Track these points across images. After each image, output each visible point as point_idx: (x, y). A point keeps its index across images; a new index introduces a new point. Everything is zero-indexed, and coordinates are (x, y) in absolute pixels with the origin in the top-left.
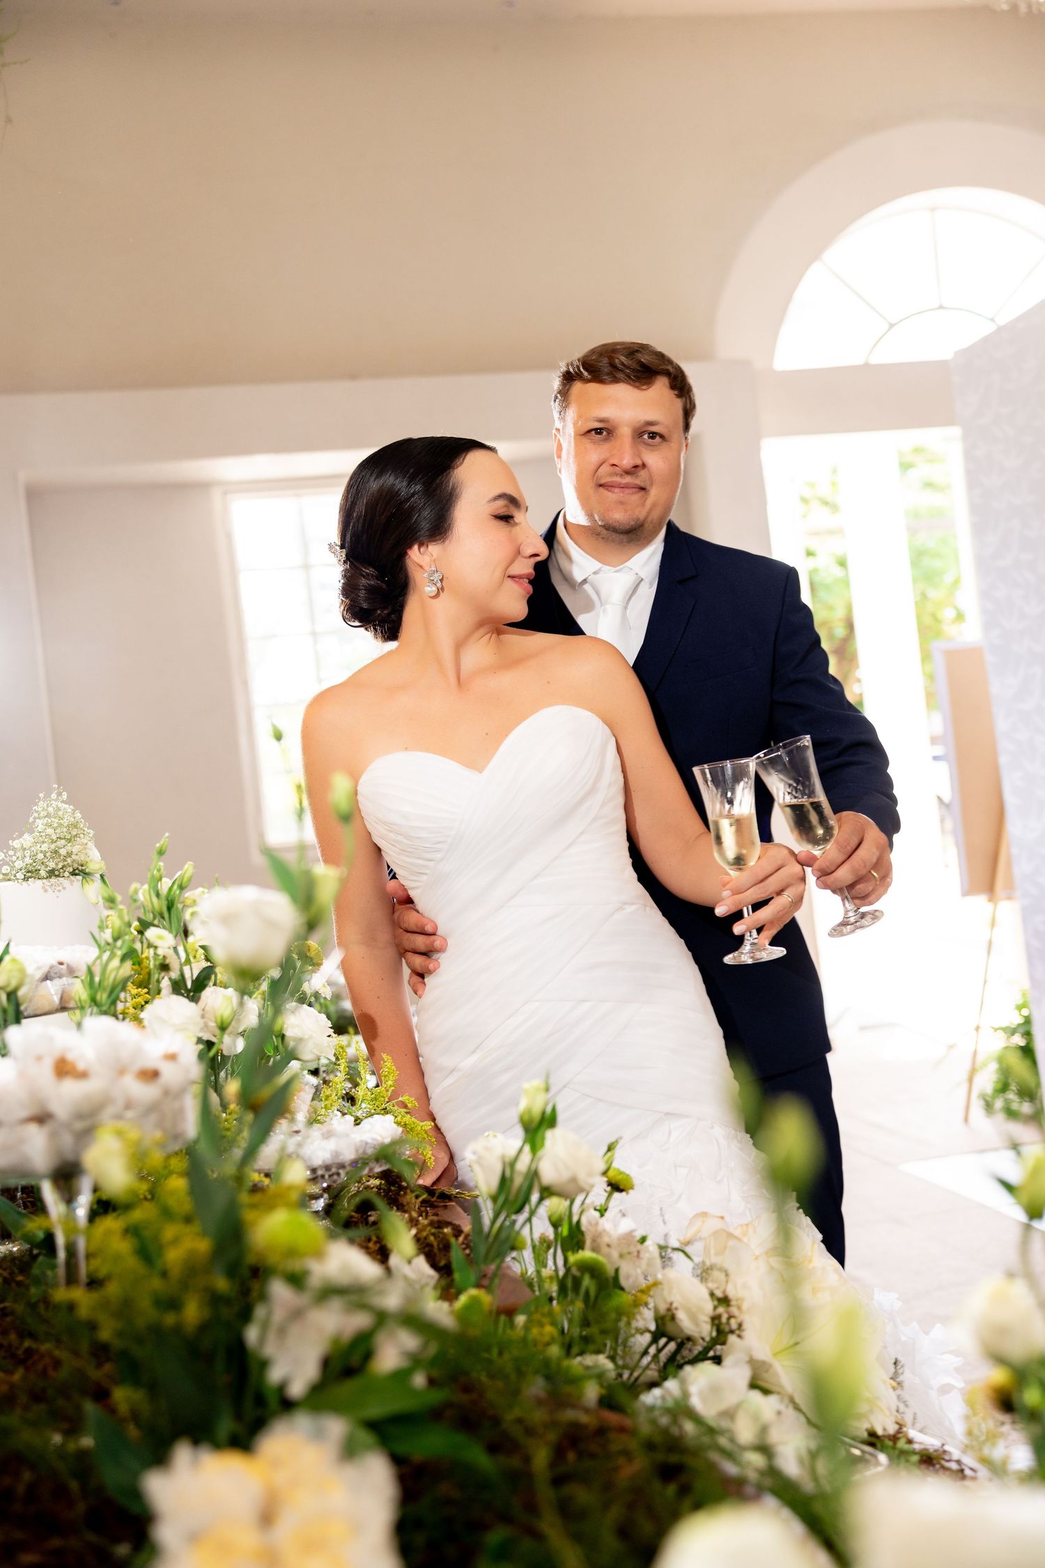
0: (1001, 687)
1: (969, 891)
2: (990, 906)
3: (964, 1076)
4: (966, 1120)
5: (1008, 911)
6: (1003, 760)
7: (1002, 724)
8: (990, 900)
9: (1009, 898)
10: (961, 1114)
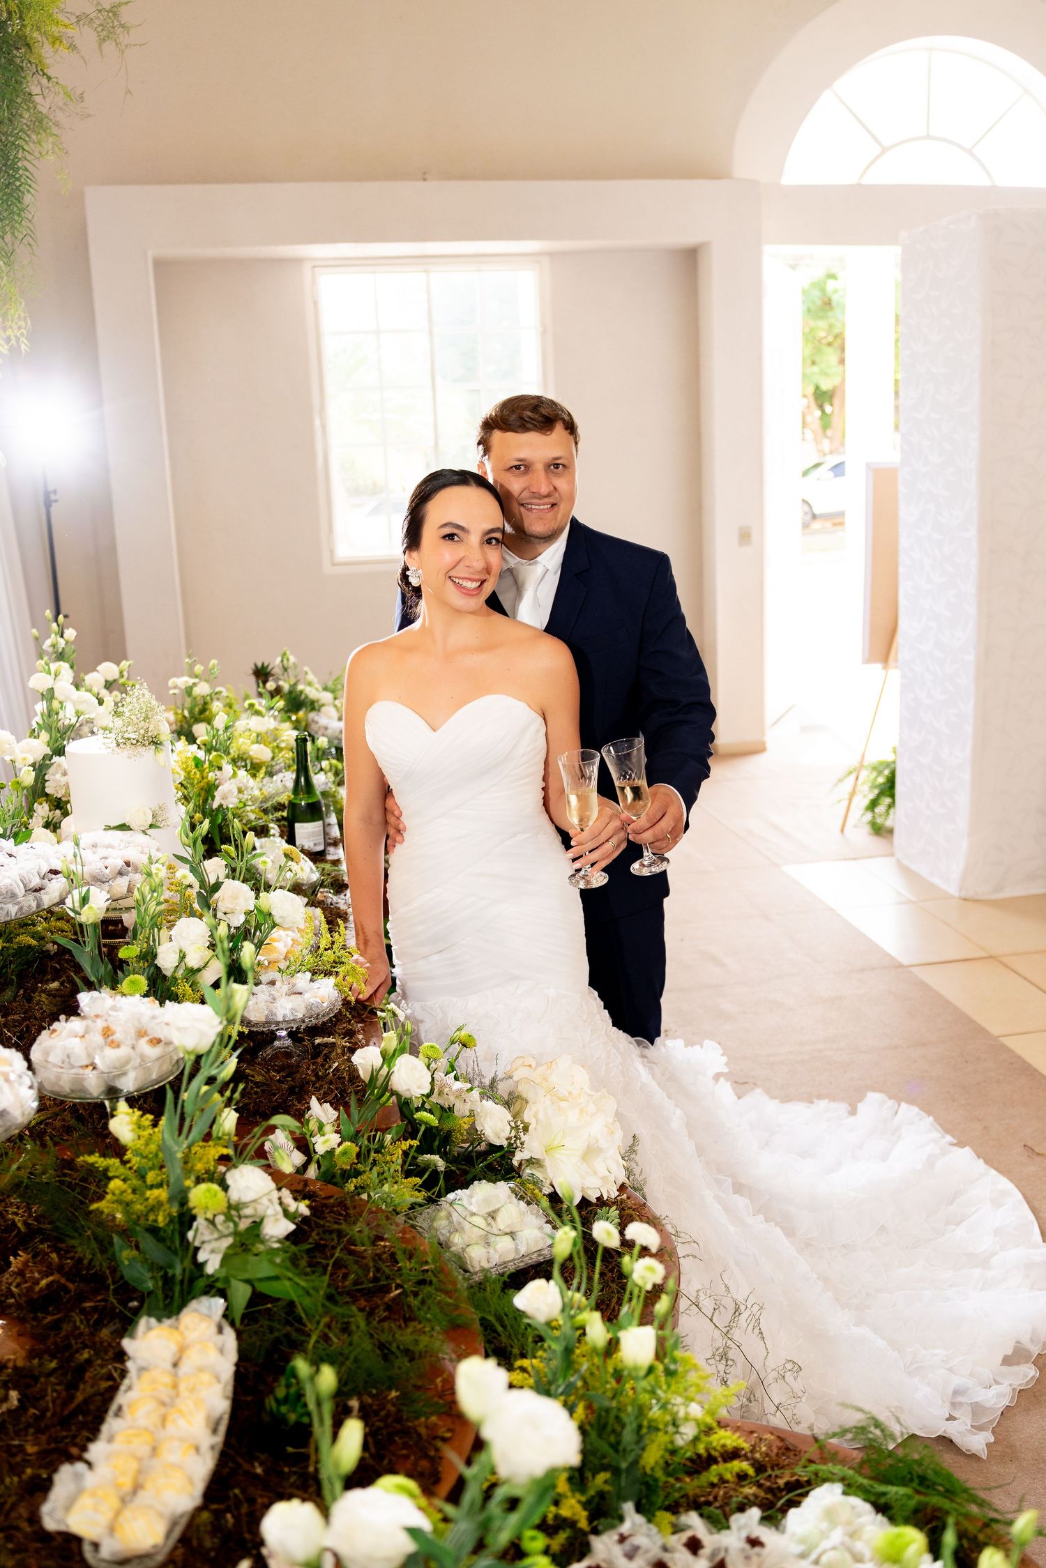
0: (907, 513)
1: (869, 660)
2: (884, 671)
3: (847, 797)
4: (842, 831)
5: (894, 674)
6: (901, 570)
7: (904, 542)
8: (884, 668)
9: (896, 667)
10: (840, 822)
